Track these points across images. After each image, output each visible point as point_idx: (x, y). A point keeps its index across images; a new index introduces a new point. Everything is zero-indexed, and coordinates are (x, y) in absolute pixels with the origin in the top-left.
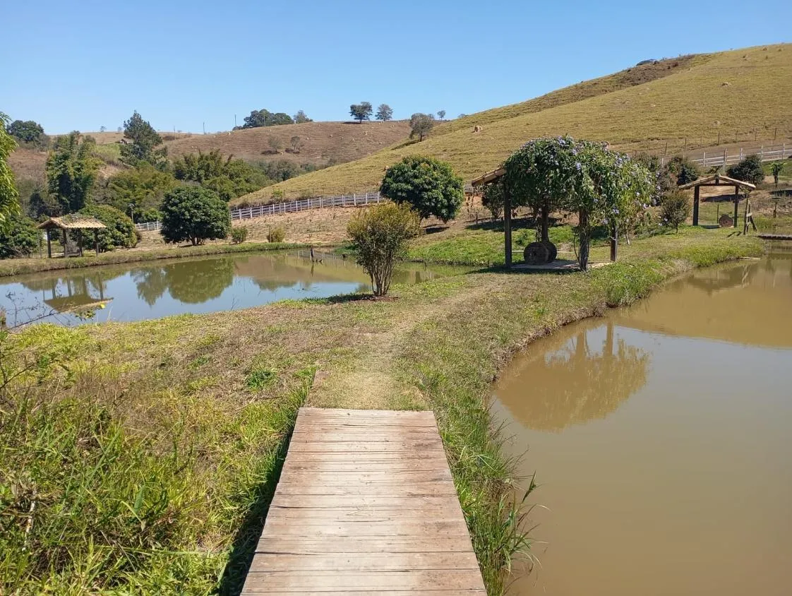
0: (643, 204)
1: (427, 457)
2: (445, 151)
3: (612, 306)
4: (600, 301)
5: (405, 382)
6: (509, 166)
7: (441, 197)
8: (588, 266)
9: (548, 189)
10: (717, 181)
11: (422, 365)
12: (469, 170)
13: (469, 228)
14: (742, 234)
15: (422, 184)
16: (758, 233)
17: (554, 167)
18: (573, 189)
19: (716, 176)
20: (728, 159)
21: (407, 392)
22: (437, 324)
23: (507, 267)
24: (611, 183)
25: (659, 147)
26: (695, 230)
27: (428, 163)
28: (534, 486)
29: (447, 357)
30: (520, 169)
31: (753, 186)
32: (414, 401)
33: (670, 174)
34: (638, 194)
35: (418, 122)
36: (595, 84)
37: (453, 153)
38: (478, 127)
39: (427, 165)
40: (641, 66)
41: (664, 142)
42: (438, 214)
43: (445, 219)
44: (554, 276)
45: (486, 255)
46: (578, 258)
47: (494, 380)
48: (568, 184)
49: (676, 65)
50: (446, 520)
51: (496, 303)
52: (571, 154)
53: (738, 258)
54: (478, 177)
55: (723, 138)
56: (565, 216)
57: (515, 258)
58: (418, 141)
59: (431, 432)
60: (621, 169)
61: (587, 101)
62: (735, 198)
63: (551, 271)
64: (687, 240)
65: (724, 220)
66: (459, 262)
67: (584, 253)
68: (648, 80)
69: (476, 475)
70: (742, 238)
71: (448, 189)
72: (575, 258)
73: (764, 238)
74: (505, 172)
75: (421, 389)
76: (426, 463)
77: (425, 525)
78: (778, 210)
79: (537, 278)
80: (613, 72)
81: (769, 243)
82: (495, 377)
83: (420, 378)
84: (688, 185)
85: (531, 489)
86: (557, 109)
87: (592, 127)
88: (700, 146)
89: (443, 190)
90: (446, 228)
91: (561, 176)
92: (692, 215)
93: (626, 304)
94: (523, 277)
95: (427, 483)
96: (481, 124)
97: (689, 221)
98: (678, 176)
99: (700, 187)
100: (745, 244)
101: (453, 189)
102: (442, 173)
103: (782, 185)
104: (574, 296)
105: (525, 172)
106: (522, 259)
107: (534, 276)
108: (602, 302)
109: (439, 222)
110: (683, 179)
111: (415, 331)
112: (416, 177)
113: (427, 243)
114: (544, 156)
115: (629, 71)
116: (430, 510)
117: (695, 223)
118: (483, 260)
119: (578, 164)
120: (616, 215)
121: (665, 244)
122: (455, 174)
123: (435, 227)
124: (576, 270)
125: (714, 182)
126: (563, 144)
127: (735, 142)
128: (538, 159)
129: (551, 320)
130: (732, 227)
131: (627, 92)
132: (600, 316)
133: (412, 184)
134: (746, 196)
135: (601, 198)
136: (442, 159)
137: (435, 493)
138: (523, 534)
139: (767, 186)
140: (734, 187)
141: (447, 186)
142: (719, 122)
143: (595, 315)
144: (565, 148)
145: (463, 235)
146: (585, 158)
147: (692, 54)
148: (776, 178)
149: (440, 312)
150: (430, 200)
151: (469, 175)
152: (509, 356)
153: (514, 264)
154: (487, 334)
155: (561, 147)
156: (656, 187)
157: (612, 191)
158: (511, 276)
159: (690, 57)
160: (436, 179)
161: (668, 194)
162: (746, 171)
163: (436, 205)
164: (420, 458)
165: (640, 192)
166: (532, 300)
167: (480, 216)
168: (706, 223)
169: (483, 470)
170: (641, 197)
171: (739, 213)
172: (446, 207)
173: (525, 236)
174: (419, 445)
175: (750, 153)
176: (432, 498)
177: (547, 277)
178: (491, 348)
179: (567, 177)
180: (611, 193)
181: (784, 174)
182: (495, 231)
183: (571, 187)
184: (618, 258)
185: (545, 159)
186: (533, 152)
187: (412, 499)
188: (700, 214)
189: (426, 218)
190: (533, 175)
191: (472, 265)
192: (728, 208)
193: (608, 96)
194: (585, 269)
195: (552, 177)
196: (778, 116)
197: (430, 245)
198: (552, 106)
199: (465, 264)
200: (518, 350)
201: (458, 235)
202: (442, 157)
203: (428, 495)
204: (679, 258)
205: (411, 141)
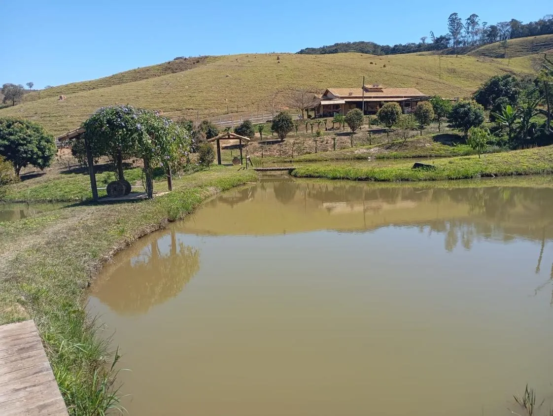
0: (185, 152)
1: (29, 357)
2: (36, 113)
3: (171, 221)
4: (163, 218)
5: (8, 300)
6: (87, 125)
7: (36, 150)
8: (154, 195)
9: (119, 143)
10: (229, 136)
11: (25, 284)
12: (59, 128)
13: (63, 173)
14: (245, 169)
15: (17, 140)
16: (254, 168)
17: (122, 127)
18: (137, 143)
19: (228, 133)
20: (235, 122)
21: (9, 309)
22: (37, 250)
23: (94, 201)
24: (162, 138)
25: (193, 114)
26: (219, 167)
27: (22, 123)
28: (118, 357)
29: (45, 275)
30: (96, 128)
31: (249, 139)
32: (16, 315)
33: (201, 132)
34: (181, 145)
35: (10, 91)
36: (148, 70)
37: (43, 115)
38: (63, 96)
39: (20, 125)
40: (177, 61)
41: (196, 111)
42: (35, 163)
43: (42, 168)
44: (130, 204)
45: (80, 192)
46: (146, 190)
47: (89, 286)
48: (132, 139)
49: (198, 62)
50: (47, 402)
51: (88, 229)
52: (132, 118)
53: (244, 184)
54: (64, 134)
55: (230, 109)
56: (134, 162)
57: (100, 194)
58: (11, 106)
59: (32, 337)
60: (168, 128)
61: (144, 82)
62: (239, 147)
63: (129, 201)
64: (216, 174)
65: (236, 160)
66: (57, 200)
67: (150, 186)
68: (182, 70)
69: (74, 361)
70: (245, 171)
71: (41, 143)
72: (144, 191)
73: (258, 170)
74: (85, 130)
75: (23, 304)
76: (28, 361)
77: (28, 411)
78: (264, 153)
79: (118, 207)
80: (159, 63)
81: (261, 173)
82: (89, 283)
83: (22, 295)
84: (213, 139)
85: (116, 359)
86: (124, 85)
87: (149, 100)
88: (218, 115)
89: (37, 145)
90: (43, 174)
91: (127, 134)
92: (217, 158)
93: (181, 219)
94: (107, 206)
95: (30, 377)
96: (65, 94)
97: (216, 162)
98: (206, 133)
99: (220, 140)
100: (247, 174)
101: (46, 143)
102: (34, 131)
103: (264, 138)
104: (145, 217)
105: (100, 130)
106: (106, 193)
107: (115, 205)
108: (164, 219)
109: (36, 170)
110: (210, 135)
111: (17, 259)
112: (11, 134)
113: (28, 186)
114: (113, 119)
115: (169, 63)
116: (32, 398)
117: (220, 163)
118: (77, 196)
119: (139, 125)
120: (168, 160)
121: (203, 178)
122: (46, 132)
123: (34, 173)
124: (146, 199)
125: (227, 137)
126: (126, 111)
127: (237, 112)
128: (109, 121)
129: (129, 236)
130: (240, 164)
131: (169, 77)
132: (164, 228)
133: (8, 140)
134: (246, 145)
135: (157, 148)
136: (33, 121)
137: (36, 383)
138: (113, 393)
139: (257, 139)
140: (239, 140)
141: (40, 142)
142: (227, 100)
143: (160, 229)
144: (128, 114)
145: (58, 179)
146: (142, 121)
147: (207, 55)
148: (261, 134)
149: (40, 240)
150: (25, 152)
151: (58, 132)
152: (99, 266)
153: (100, 198)
154: (80, 253)
155: (125, 113)
156: (192, 141)
157: (163, 144)
158: (97, 207)
159: (206, 57)
160: (30, 136)
161: (201, 145)
162: (244, 130)
163: (32, 156)
164: (22, 359)
165: (182, 144)
166: (114, 222)
167: (72, 163)
168: (226, 163)
169: (80, 355)
170: (183, 147)
171: (243, 156)
172: (41, 158)
173: (109, 177)
174: (21, 349)
175: (246, 118)
176: (34, 388)
177: (126, 206)
178: (84, 262)
179: (132, 134)
180: (163, 145)
181: (265, 132)
182: (85, 174)
183: (135, 141)
184: (173, 188)
185: (114, 121)
186: (105, 116)
187: (15, 394)
188: (222, 157)
189: (25, 166)
190: (106, 132)
191: (69, 201)
192: (236, 153)
193: (156, 79)
194: (152, 198)
195: (121, 134)
196: (258, 97)
197: (30, 188)
198: (119, 83)
199: (62, 201)
200: (106, 260)
201: (54, 179)
202: (34, 118)
203: (30, 387)
204: (211, 186)
205: (4, 105)
